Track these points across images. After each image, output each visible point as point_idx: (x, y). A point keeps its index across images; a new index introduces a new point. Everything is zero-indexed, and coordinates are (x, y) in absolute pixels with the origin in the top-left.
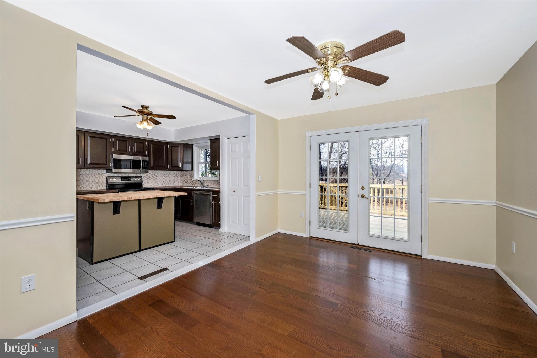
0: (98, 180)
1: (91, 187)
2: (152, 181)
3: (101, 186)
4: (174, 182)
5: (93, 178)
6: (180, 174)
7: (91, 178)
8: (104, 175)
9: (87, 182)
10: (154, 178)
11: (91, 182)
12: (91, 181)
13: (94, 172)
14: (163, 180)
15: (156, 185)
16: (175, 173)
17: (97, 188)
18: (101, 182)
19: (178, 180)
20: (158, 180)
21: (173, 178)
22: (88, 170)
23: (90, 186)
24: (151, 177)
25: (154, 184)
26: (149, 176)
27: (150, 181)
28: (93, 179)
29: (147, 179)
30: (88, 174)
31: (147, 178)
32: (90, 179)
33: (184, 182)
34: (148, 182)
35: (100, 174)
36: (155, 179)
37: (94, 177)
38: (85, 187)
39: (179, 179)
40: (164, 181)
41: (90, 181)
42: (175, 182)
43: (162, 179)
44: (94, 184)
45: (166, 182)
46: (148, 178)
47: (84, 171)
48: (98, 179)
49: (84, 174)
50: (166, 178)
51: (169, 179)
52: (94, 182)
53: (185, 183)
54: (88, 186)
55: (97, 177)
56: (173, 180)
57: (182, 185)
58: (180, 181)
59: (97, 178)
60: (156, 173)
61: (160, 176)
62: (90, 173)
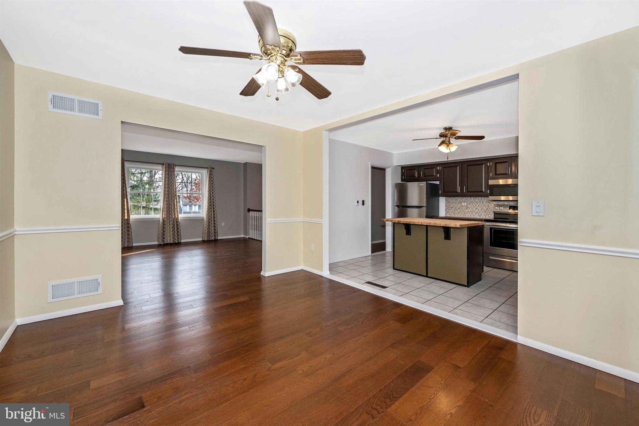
0: (487, 208)
1: (480, 215)
3: (490, 215)
5: (481, 206)
7: (480, 206)
8: (493, 204)
9: (476, 209)
11: (480, 210)
12: (480, 209)
13: (483, 200)
17: (485, 217)
18: (490, 211)
22: (477, 198)
23: (479, 214)
28: (481, 207)
30: (477, 202)
32: (479, 207)
35: (488, 203)
37: (483, 205)
38: (475, 215)
41: (479, 209)
44: (483, 212)
47: (473, 199)
48: (487, 207)
49: (473, 202)
52: (483, 211)
54: (477, 214)
55: (486, 205)
59: (486, 206)
62: (479, 201)
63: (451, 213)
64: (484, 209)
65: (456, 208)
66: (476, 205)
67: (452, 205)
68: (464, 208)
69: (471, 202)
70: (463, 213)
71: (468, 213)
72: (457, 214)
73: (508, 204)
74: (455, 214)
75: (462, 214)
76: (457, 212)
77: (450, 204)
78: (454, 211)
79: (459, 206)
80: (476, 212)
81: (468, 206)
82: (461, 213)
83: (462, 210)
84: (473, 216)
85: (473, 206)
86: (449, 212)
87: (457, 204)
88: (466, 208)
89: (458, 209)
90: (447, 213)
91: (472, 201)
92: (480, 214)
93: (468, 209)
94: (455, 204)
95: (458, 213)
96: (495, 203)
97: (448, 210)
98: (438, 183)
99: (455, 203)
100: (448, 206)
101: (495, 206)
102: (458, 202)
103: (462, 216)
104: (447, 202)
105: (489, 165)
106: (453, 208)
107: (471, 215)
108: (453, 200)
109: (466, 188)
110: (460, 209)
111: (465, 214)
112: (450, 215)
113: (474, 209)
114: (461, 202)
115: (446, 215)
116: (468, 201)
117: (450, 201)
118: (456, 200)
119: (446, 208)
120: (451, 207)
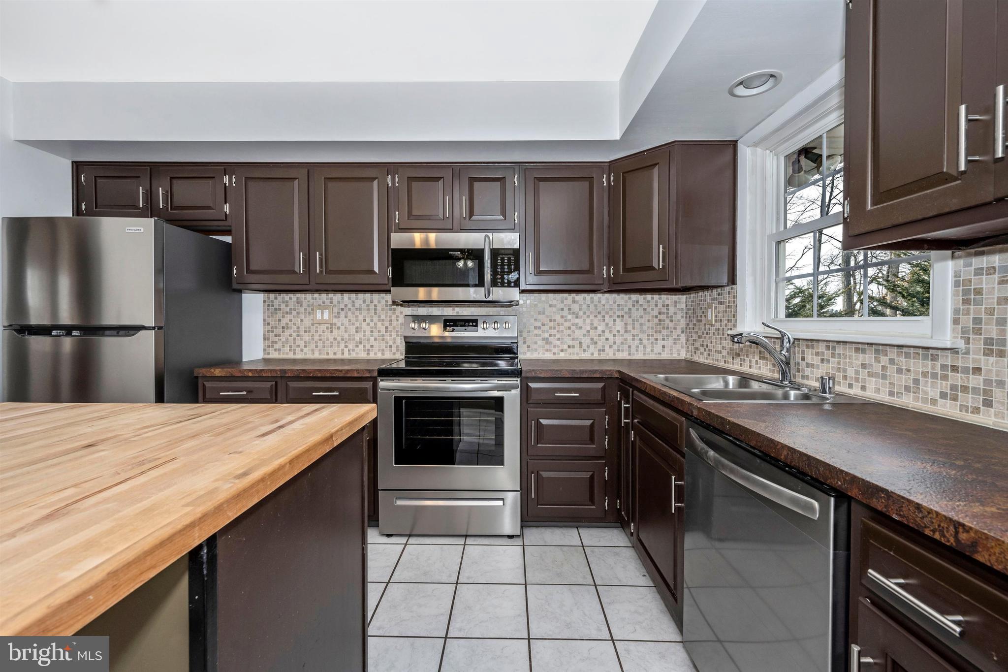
0: (387, 328)
1: (368, 350)
2: (558, 335)
3: (394, 349)
4: (652, 339)
5: (372, 321)
6: (683, 306)
7: (368, 320)
8: (401, 313)
9: (357, 332)
10: (567, 324)
11: (368, 334)
12: (368, 329)
13: (376, 302)
14: (603, 332)
15: (577, 349)
16: (660, 305)
17: (383, 354)
18: (394, 335)
19: (675, 335)
20: (584, 331)
21: (650, 324)
22: (361, 295)
23: (364, 346)
24: (558, 317)
25: (566, 347)
26: (547, 317)
27: (551, 335)
28: (372, 324)
29: (540, 328)
30: (359, 309)
31: (539, 324)
32: (364, 324)
33: (698, 345)
34: (543, 339)
35: (391, 310)
36: (569, 328)
37: (375, 319)
38: (353, 350)
39: (679, 329)
40: (607, 334)
41: (364, 332)
42: (661, 343)
43: (600, 328)
44: (375, 339)
45: (619, 339)
46: (543, 325)
47: (349, 298)
48: (387, 324)
49: (350, 310)
50: (619, 326)
51: (629, 328)
52: (376, 335)
53: (702, 349)
54: (361, 346)
55: (383, 317)
56: (651, 332)
57: (689, 357)
58: (683, 339)
59: (383, 320)
60: (574, 302)
61: (592, 317)
62: (364, 306)
63: (283, 346)
64: (379, 331)
65: (298, 328)
66: (357, 317)
67: (284, 321)
68: (323, 327)
69: (342, 310)
70: (320, 344)
71: (335, 344)
72: (302, 350)
73: (439, 313)
74: (295, 350)
75: (317, 347)
76: (301, 343)
77: (279, 315)
78: (291, 340)
79: (307, 322)
80: (357, 338)
81: (335, 321)
82: (313, 346)
83: (316, 337)
84: (349, 354)
85: (350, 321)
86: (276, 343)
87: (302, 316)
88: (327, 328)
89: (305, 332)
90: (269, 346)
91: (346, 306)
92: (368, 347)
93: (335, 331)
94: (294, 317)
95: (305, 346)
96: (408, 311)
97: (272, 336)
98: (228, 239)
99: (295, 313)
100: (273, 323)
101: (411, 319)
102: (305, 309)
103: (317, 356)
104: (268, 309)
105: (390, 185)
106: (288, 328)
107: (343, 350)
108: (287, 302)
109: (321, 260)
110: (309, 332)
111: (324, 347)
112: (279, 354)
113: (352, 330)
114: (313, 310)
115: (265, 354)
116: (335, 306)
117: (279, 305)
118: (298, 302)
119: (264, 331)
120: (283, 328)
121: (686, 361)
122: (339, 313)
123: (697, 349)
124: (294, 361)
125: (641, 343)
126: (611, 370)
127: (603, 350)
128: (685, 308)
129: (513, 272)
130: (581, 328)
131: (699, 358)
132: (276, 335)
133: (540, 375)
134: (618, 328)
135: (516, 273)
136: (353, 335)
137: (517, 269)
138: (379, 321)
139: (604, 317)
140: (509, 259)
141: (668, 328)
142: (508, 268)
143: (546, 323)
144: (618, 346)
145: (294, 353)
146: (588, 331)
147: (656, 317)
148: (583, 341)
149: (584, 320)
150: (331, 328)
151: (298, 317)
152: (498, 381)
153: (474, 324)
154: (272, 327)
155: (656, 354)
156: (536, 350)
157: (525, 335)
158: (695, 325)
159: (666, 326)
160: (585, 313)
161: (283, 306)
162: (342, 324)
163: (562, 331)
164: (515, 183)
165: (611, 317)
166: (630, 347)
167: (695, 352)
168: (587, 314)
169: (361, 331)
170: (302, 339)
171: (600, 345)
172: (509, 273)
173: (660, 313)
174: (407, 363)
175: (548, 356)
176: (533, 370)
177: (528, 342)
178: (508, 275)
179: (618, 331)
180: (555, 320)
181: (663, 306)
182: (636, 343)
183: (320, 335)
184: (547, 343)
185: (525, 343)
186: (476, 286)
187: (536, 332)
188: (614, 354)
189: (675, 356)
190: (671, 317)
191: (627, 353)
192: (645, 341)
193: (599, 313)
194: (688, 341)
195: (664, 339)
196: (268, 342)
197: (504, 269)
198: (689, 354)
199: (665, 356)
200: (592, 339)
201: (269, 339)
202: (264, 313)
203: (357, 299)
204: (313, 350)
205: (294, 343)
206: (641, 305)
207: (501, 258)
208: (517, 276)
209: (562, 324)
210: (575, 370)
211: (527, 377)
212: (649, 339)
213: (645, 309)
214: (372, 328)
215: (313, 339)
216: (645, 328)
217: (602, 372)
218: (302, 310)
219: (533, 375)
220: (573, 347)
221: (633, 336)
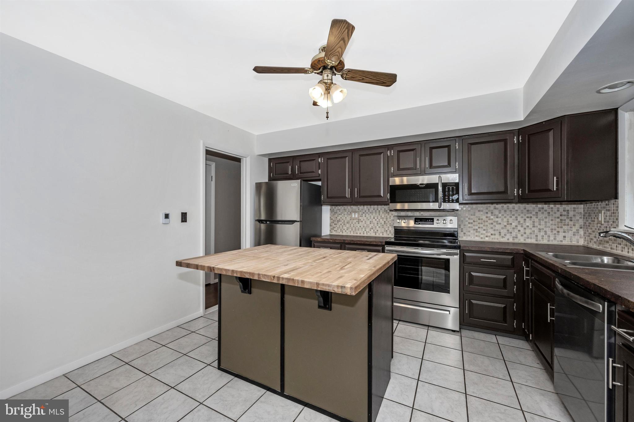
0: (385, 222)
1: (376, 232)
2: (485, 228)
3: (388, 232)
4: (555, 232)
5: (378, 218)
6: (582, 211)
7: (376, 218)
8: (392, 214)
10: (491, 221)
11: (376, 224)
12: (376, 222)
13: (379, 209)
14: (516, 226)
15: (497, 236)
17: (383, 235)
18: (388, 226)
20: (502, 226)
21: (553, 222)
22: (372, 207)
23: (374, 230)
24: (484, 217)
25: (489, 234)
28: (378, 220)
29: (472, 223)
30: (372, 213)
31: (472, 221)
32: (374, 220)
33: (592, 236)
34: (474, 230)
35: (386, 213)
36: (492, 224)
37: (379, 217)
38: (369, 232)
39: (578, 226)
41: (374, 223)
42: (562, 234)
43: (514, 224)
44: (379, 227)
45: (528, 231)
46: (474, 221)
47: (367, 208)
48: (385, 220)
49: (367, 213)
51: (536, 224)
52: (379, 225)
54: (372, 230)
55: (383, 216)
56: (554, 227)
57: (586, 244)
58: (582, 232)
59: (383, 218)
60: (495, 208)
62: (374, 211)
63: (338, 229)
64: (381, 223)
65: (344, 221)
66: (370, 216)
67: (339, 218)
68: (355, 221)
70: (354, 229)
71: (360, 229)
72: (346, 231)
73: (412, 215)
74: (343, 231)
75: (352, 230)
76: (345, 228)
77: (336, 215)
78: (341, 226)
79: (348, 219)
80: (371, 227)
81: (360, 218)
82: (350, 230)
83: (352, 226)
84: (367, 234)
85: (367, 218)
86: (335, 228)
87: (346, 216)
88: (357, 221)
89: (347, 223)
90: (332, 229)
91: (365, 211)
92: (376, 231)
93: (360, 223)
94: (342, 216)
95: (347, 230)
96: (395, 214)
97: (333, 224)
98: (319, 183)
99: (343, 214)
100: (334, 219)
101: (396, 218)
102: (347, 213)
103: (352, 234)
104: (332, 213)
105: (389, 155)
106: (340, 221)
107: (364, 232)
108: (340, 209)
109: (357, 191)
110: (349, 223)
111: (355, 230)
112: (336, 233)
113: (368, 222)
114: (350, 213)
115: (330, 232)
116: (360, 211)
117: (337, 211)
118: (344, 210)
119: (330, 222)
120: (338, 221)
121: (584, 247)
122: (362, 214)
123: (592, 239)
124: (343, 236)
125: (546, 234)
126: (518, 249)
127: (517, 237)
128: (583, 212)
129: (455, 195)
130: (500, 224)
131: (593, 245)
132: (335, 224)
133: (471, 249)
134: (528, 224)
135: (457, 195)
136: (369, 225)
137: (458, 193)
138: (381, 218)
139: (517, 217)
140: (453, 188)
141: (568, 225)
142: (452, 193)
143: (476, 220)
144: (527, 235)
145: (342, 233)
146: (505, 226)
147: (558, 218)
148: (502, 231)
149: (502, 219)
150: (359, 221)
151: (344, 216)
152: (446, 250)
153: (432, 221)
154: (333, 221)
155: (558, 241)
156: (469, 235)
157: (462, 227)
158: (590, 223)
159: (566, 223)
160: (503, 215)
161: (338, 211)
162: (364, 220)
163: (487, 226)
164: (456, 147)
165: (522, 217)
166: (537, 236)
167: (590, 241)
168: (504, 216)
169: (372, 223)
170: (346, 226)
171: (514, 234)
172: (453, 195)
173: (561, 215)
174: (395, 239)
175: (477, 239)
176: (467, 246)
177: (464, 231)
178: (452, 196)
179: (528, 226)
180: (482, 219)
181: (564, 211)
182: (541, 234)
183: (354, 225)
184: (477, 232)
185: (462, 231)
186: (433, 202)
187: (470, 225)
188: (525, 240)
189: (574, 243)
190: (571, 218)
191: (535, 240)
192: (549, 233)
193: (513, 215)
194: (585, 234)
195: (564, 232)
196: (332, 227)
197: (450, 193)
198: (586, 242)
199: (566, 242)
200: (508, 230)
201: (332, 226)
202: (330, 214)
203: (371, 208)
204: (350, 231)
205: (343, 228)
206: (546, 211)
207: (448, 187)
208: (458, 197)
209: (487, 221)
210: (493, 248)
211: (464, 250)
212: (552, 232)
213: (549, 213)
214: (377, 222)
215: (350, 226)
216: (548, 224)
217: (511, 249)
218: (346, 213)
219: (467, 248)
220: (495, 235)
221: (540, 229)
